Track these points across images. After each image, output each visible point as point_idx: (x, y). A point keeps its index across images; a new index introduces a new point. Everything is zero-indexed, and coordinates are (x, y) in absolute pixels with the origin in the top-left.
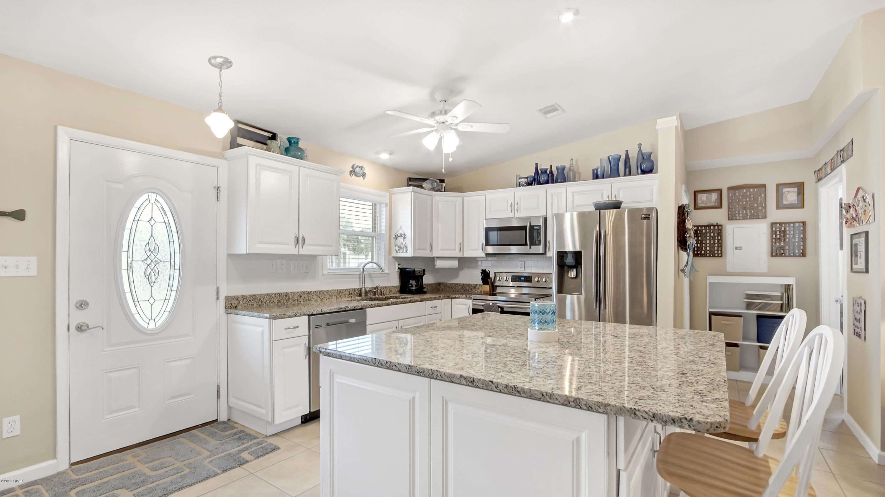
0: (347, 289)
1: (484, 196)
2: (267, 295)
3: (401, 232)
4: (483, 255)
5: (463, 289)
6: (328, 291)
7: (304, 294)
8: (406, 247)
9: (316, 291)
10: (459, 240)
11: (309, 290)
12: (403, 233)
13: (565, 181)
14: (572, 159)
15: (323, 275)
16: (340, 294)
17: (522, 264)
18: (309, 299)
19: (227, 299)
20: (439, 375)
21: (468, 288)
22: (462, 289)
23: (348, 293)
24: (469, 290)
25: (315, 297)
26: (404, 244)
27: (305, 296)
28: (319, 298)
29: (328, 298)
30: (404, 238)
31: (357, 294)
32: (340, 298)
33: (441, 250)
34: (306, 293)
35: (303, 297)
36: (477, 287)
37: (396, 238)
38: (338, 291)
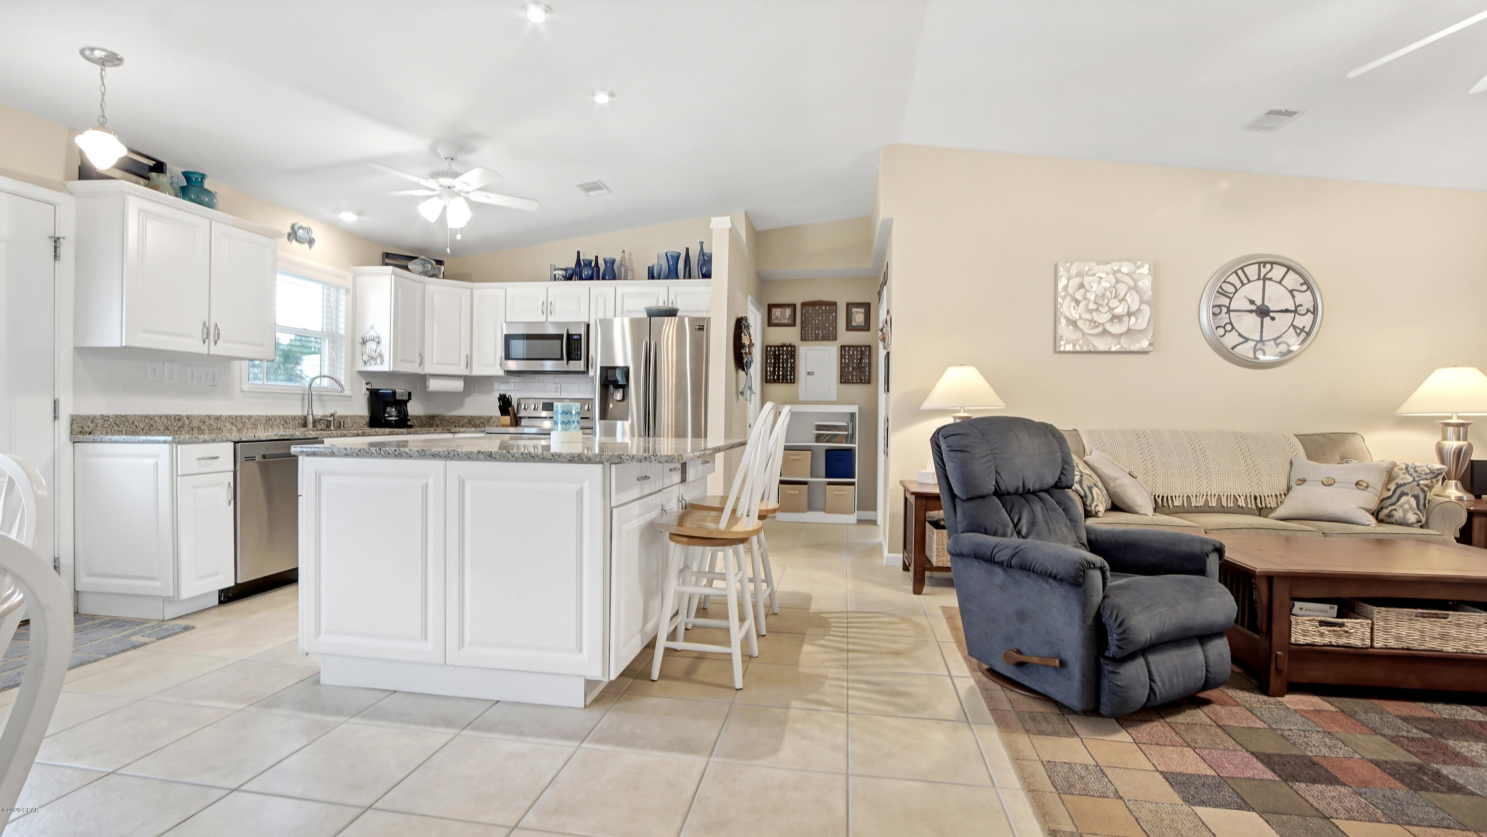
0: (283, 416)
1: (504, 291)
2: (146, 417)
3: (372, 333)
4: (502, 373)
5: (471, 423)
6: (249, 418)
7: (210, 419)
8: (381, 356)
9: (229, 417)
10: (465, 351)
11: (218, 413)
12: (375, 335)
13: (614, 278)
14: (624, 251)
15: (242, 391)
16: (271, 423)
17: (557, 388)
18: (219, 427)
19: (74, 420)
20: (456, 454)
21: (478, 422)
22: (469, 424)
23: (283, 422)
24: (481, 425)
25: (228, 425)
26: (378, 351)
27: (212, 422)
28: (234, 428)
29: (250, 427)
30: (378, 343)
31: (299, 424)
32: (270, 428)
33: (438, 363)
34: (213, 417)
35: (208, 423)
36: (492, 421)
37: (364, 343)
38: (267, 418)
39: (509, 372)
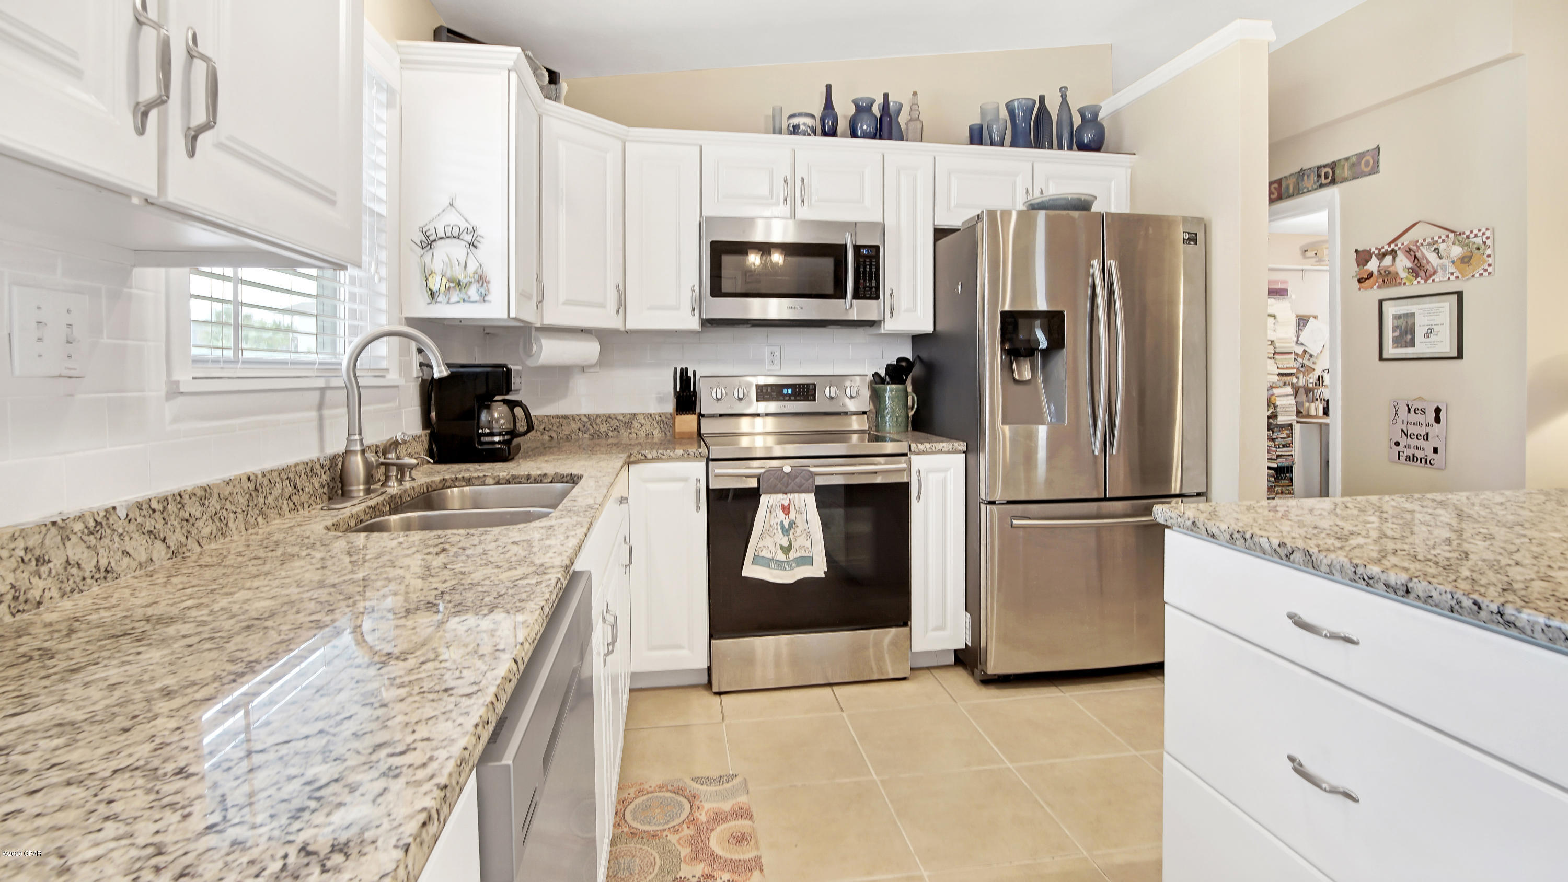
0: (287, 469)
1: (698, 149)
4: (694, 324)
5: (588, 430)
6: (204, 494)
7: (65, 539)
8: (482, 280)
9: (139, 506)
10: (613, 278)
11: (96, 502)
12: (463, 225)
13: (902, 139)
14: (915, 94)
15: (174, 392)
16: (261, 500)
17: (773, 354)
18: (103, 563)
21: (603, 428)
22: (584, 432)
23: (290, 489)
24: (610, 434)
25: (139, 547)
26: (472, 267)
27: (76, 551)
28: (159, 551)
29: (206, 531)
30: (473, 245)
31: (322, 486)
32: (260, 519)
33: (568, 303)
34: (78, 527)
35: (57, 563)
36: (635, 424)
37: (428, 244)
38: (252, 486)
39: (708, 323)
